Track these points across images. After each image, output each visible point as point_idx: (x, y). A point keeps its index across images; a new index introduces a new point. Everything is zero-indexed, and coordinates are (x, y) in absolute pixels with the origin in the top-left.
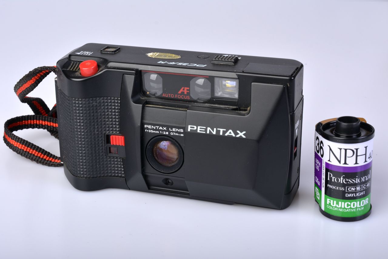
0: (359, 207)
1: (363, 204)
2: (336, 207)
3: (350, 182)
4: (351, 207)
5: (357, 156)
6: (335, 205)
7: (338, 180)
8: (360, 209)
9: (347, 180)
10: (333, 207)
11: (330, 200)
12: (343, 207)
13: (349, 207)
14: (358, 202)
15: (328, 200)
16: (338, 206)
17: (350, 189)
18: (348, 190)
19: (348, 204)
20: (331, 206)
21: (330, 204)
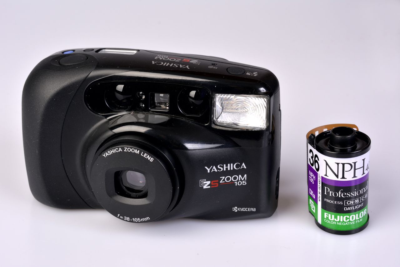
0: (358, 219)
1: (361, 216)
2: (334, 221)
3: (348, 196)
4: (349, 220)
5: (355, 169)
6: (333, 219)
7: (335, 194)
8: (359, 221)
9: (346, 194)
10: (330, 221)
11: (328, 214)
12: (341, 220)
13: (348, 220)
14: (357, 215)
15: (325, 214)
16: (337, 220)
17: (349, 203)
18: (346, 204)
19: (346, 217)
20: (329, 220)
21: (327, 218)
